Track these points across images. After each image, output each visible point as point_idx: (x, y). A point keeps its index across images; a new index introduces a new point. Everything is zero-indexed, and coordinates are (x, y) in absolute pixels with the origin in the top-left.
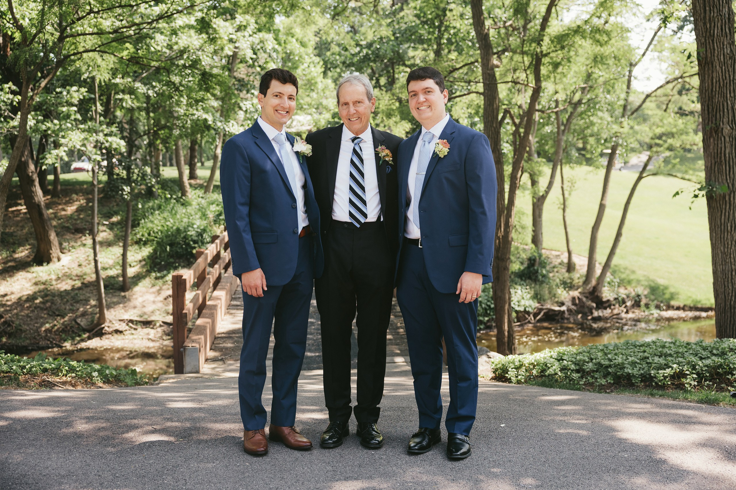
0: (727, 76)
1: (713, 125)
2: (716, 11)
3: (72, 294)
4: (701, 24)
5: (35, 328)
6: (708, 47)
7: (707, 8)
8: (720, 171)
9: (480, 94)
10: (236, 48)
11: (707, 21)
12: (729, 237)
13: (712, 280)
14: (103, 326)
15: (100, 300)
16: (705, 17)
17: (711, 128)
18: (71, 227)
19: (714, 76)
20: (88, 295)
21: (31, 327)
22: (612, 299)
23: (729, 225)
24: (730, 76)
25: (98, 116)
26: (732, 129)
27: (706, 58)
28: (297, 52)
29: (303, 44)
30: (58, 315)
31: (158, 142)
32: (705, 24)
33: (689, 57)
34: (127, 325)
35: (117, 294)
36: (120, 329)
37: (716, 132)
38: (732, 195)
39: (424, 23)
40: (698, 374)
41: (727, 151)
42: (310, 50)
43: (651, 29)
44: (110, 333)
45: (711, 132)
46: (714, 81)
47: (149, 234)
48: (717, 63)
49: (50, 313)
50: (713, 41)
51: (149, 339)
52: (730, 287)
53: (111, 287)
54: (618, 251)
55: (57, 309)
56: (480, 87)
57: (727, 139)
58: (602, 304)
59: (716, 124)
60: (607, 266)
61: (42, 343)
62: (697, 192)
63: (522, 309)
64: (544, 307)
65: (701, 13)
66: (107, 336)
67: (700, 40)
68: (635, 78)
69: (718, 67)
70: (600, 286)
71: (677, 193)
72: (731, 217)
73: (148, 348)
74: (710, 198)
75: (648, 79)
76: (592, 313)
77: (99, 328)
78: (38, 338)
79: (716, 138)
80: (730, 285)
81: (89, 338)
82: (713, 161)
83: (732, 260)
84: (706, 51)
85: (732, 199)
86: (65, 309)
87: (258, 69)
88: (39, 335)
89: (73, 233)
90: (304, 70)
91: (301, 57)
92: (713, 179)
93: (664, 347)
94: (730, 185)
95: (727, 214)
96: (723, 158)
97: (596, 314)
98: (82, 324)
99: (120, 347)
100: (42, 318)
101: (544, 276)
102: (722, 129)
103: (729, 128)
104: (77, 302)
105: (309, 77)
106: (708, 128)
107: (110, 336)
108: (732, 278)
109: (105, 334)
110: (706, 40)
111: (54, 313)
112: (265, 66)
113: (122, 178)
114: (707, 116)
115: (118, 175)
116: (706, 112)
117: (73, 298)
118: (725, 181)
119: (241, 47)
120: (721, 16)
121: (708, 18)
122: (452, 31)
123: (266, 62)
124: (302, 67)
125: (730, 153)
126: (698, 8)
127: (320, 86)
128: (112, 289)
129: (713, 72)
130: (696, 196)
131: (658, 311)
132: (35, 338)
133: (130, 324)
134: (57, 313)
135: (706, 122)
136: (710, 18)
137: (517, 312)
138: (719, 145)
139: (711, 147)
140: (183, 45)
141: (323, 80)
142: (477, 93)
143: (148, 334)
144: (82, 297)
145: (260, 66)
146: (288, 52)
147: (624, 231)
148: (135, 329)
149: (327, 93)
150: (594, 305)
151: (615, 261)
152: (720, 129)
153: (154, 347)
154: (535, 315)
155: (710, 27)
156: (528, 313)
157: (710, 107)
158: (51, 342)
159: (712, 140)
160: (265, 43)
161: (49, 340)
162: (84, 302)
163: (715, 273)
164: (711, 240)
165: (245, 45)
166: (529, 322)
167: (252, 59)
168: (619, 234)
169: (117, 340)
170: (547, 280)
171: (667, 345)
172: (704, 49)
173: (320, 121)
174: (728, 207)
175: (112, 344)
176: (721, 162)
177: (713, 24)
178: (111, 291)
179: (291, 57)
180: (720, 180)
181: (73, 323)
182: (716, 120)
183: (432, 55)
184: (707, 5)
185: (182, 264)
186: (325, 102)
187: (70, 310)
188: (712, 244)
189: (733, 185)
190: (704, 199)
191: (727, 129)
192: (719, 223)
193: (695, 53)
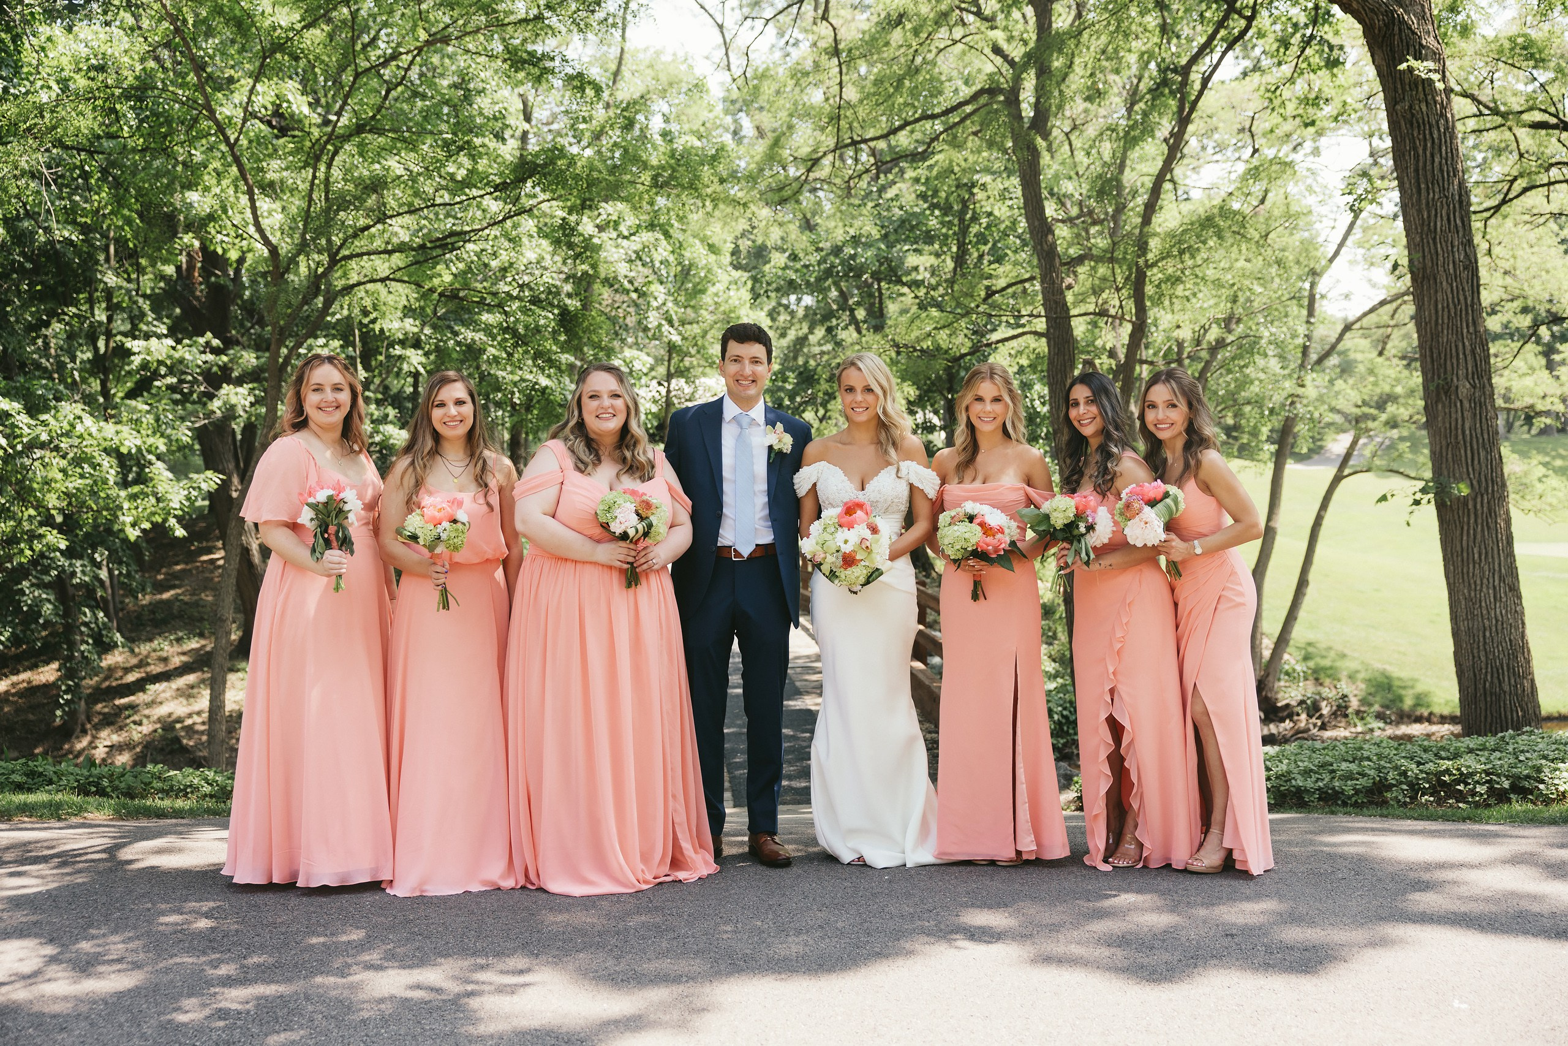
0: (1462, 298)
1: (1441, 382)
2: (1437, 189)
4: (1413, 212)
6: (1427, 250)
7: (1423, 186)
8: (1456, 459)
9: (1042, 335)
11: (1423, 206)
12: (1477, 572)
13: (1452, 649)
16: (1419, 200)
17: (1438, 387)
19: (1440, 298)
22: (1294, 703)
23: (1476, 550)
26: (1474, 387)
27: (1424, 268)
32: (1420, 211)
33: (1395, 266)
37: (1446, 393)
38: (1479, 499)
39: (932, 208)
41: (1467, 425)
45: (1438, 394)
46: (1440, 306)
48: (1442, 277)
50: (1434, 239)
52: (1483, 659)
56: (1041, 325)
57: (1466, 404)
58: (1276, 713)
59: (1446, 379)
60: (1281, 641)
62: (1418, 496)
65: (1412, 195)
68: (1320, 297)
69: (1445, 284)
70: (1271, 678)
71: (1384, 498)
72: (1479, 536)
74: (1441, 507)
79: (1447, 403)
80: (1482, 654)
82: (1444, 444)
83: (1485, 612)
84: (1424, 257)
85: (1479, 506)
92: (1445, 472)
94: (1475, 482)
95: (1472, 532)
96: (1460, 437)
102: (1457, 387)
103: (1468, 386)
106: (1433, 388)
108: (1485, 643)
110: (1423, 240)
114: (1429, 366)
116: (1429, 359)
118: (1465, 476)
121: (1424, 202)
125: (1473, 428)
126: (1407, 185)
129: (1436, 292)
130: (1417, 503)
131: (1382, 725)
135: (1429, 375)
136: (1428, 203)
138: (1453, 416)
139: (1440, 419)
142: (1035, 333)
147: (1312, 575)
152: (1453, 388)
155: (1429, 216)
157: (1435, 349)
159: (1440, 407)
163: (1456, 634)
172: (1420, 254)
174: (1472, 521)
176: (1457, 443)
177: (1434, 212)
179: (693, 272)
180: (1457, 475)
182: (1445, 373)
184: (1422, 180)
188: (1448, 584)
189: (1479, 482)
190: (1432, 508)
191: (1465, 388)
192: (1459, 548)
193: (1404, 261)
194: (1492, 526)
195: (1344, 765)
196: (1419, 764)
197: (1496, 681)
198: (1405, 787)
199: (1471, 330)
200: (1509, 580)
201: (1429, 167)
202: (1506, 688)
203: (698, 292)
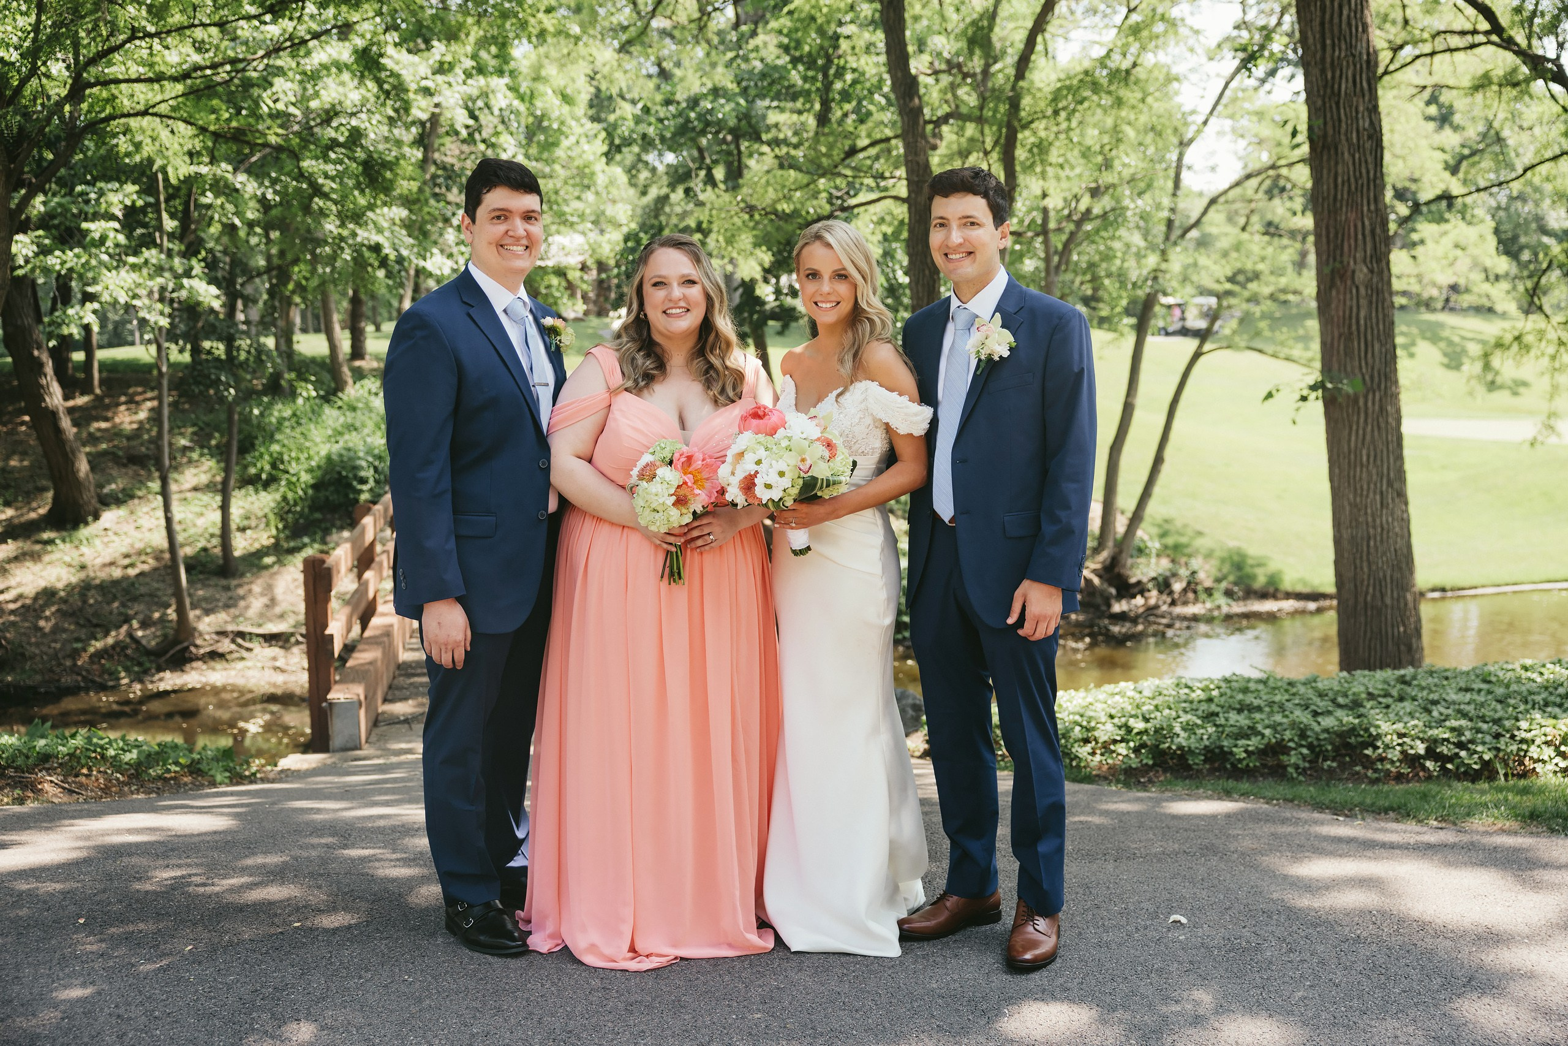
0: (1364, 171)
1: (1338, 265)
2: (1343, 47)
3: (124, 585)
4: (1316, 71)
5: (51, 651)
6: (1329, 115)
7: (1328, 42)
8: (1348, 352)
9: (903, 200)
10: (437, 105)
11: (1328, 65)
12: (1364, 475)
13: (1332, 555)
14: (186, 644)
15: (178, 593)
16: (1323, 59)
17: (1333, 271)
18: (120, 453)
19: (1340, 170)
20: (156, 585)
21: (45, 649)
22: (1145, 580)
23: (1364, 452)
24: (1368, 172)
25: (165, 238)
26: (1372, 271)
27: (1325, 136)
28: (555, 114)
29: (566, 99)
30: (97, 626)
31: (289, 286)
32: (1323, 71)
33: (1294, 133)
34: (233, 641)
35: (211, 583)
36: (220, 650)
37: (1341, 278)
38: (1370, 397)
39: (795, 61)
40: (1310, 747)
41: (1362, 314)
42: (581, 108)
43: (1218, 75)
44: (203, 658)
45: (1332, 279)
46: (1340, 180)
47: (274, 466)
48: (1344, 147)
49: (82, 622)
50: (1338, 104)
51: (276, 668)
52: (1366, 569)
53: (199, 568)
54: (1157, 490)
55: (96, 614)
56: (902, 188)
57: (1363, 291)
58: (1127, 590)
59: (1342, 262)
60: (1136, 518)
61: (67, 680)
62: (1305, 393)
65: (1316, 51)
66: (195, 664)
67: (1314, 103)
68: (1189, 168)
69: (1346, 155)
70: (1124, 555)
71: (1270, 395)
72: (1368, 437)
73: (275, 685)
74: (1331, 403)
75: (1213, 169)
76: (1109, 606)
77: (179, 647)
78: (58, 670)
79: (1342, 289)
80: (1365, 564)
81: (160, 669)
82: (1336, 334)
83: (1370, 519)
84: (1325, 123)
85: (1370, 404)
86: (111, 613)
88: (60, 664)
89: (125, 466)
90: (569, 148)
91: (562, 123)
92: (1336, 366)
93: (1245, 690)
94: (1367, 378)
95: (1361, 432)
96: (1354, 327)
97: (1118, 607)
98: (144, 642)
99: (219, 684)
100: (65, 630)
102: (1354, 272)
103: (1365, 270)
104: (135, 599)
105: (578, 162)
106: (1327, 270)
107: (199, 664)
108: (1368, 553)
109: (191, 660)
110: (1324, 103)
111: (89, 621)
112: (493, 140)
113: (218, 359)
114: (1325, 247)
115: (209, 352)
116: (1324, 239)
117: (126, 591)
118: (1357, 371)
119: (444, 104)
120: (1354, 56)
121: (1328, 60)
122: (849, 77)
123: (497, 134)
124: (565, 143)
125: (1368, 317)
127: (601, 180)
128: (201, 572)
129: (1337, 163)
130: (1304, 399)
131: (1230, 601)
132: (51, 671)
133: (239, 641)
134: (95, 621)
135: (1324, 257)
136: (1332, 62)
138: (1348, 303)
139: (1333, 306)
140: (329, 100)
141: (606, 168)
142: (896, 198)
143: (274, 659)
144: (143, 590)
145: (484, 141)
146: (539, 113)
147: (1168, 453)
148: (249, 650)
149: (614, 192)
150: (1113, 591)
151: (1153, 508)
152: (1349, 273)
153: (285, 684)
155: (1333, 77)
157: (1332, 230)
158: (84, 677)
159: (1334, 293)
160: (491, 96)
161: (78, 674)
162: (147, 599)
163: (1337, 542)
164: (1331, 480)
165: (452, 101)
167: (467, 127)
168: (1158, 460)
169: (213, 669)
171: (1252, 686)
172: (1321, 121)
173: (600, 246)
174: (1362, 420)
175: (204, 680)
176: (1351, 334)
177: (1338, 73)
178: (201, 577)
179: (545, 124)
180: (1349, 369)
181: (128, 640)
182: (1342, 255)
183: (811, 121)
184: (1328, 35)
185: (338, 523)
186: (610, 211)
187: (121, 614)
188: (1333, 488)
189: (1372, 377)
190: (1319, 407)
191: (1362, 273)
192: (1346, 450)
193: (1303, 128)
194: (1383, 425)
195: (1233, 716)
196: (1315, 714)
197: (1378, 594)
198: (1305, 751)
199: (1372, 207)
200: (1396, 485)
201: (1336, 20)
202: (1388, 601)
203: (550, 145)
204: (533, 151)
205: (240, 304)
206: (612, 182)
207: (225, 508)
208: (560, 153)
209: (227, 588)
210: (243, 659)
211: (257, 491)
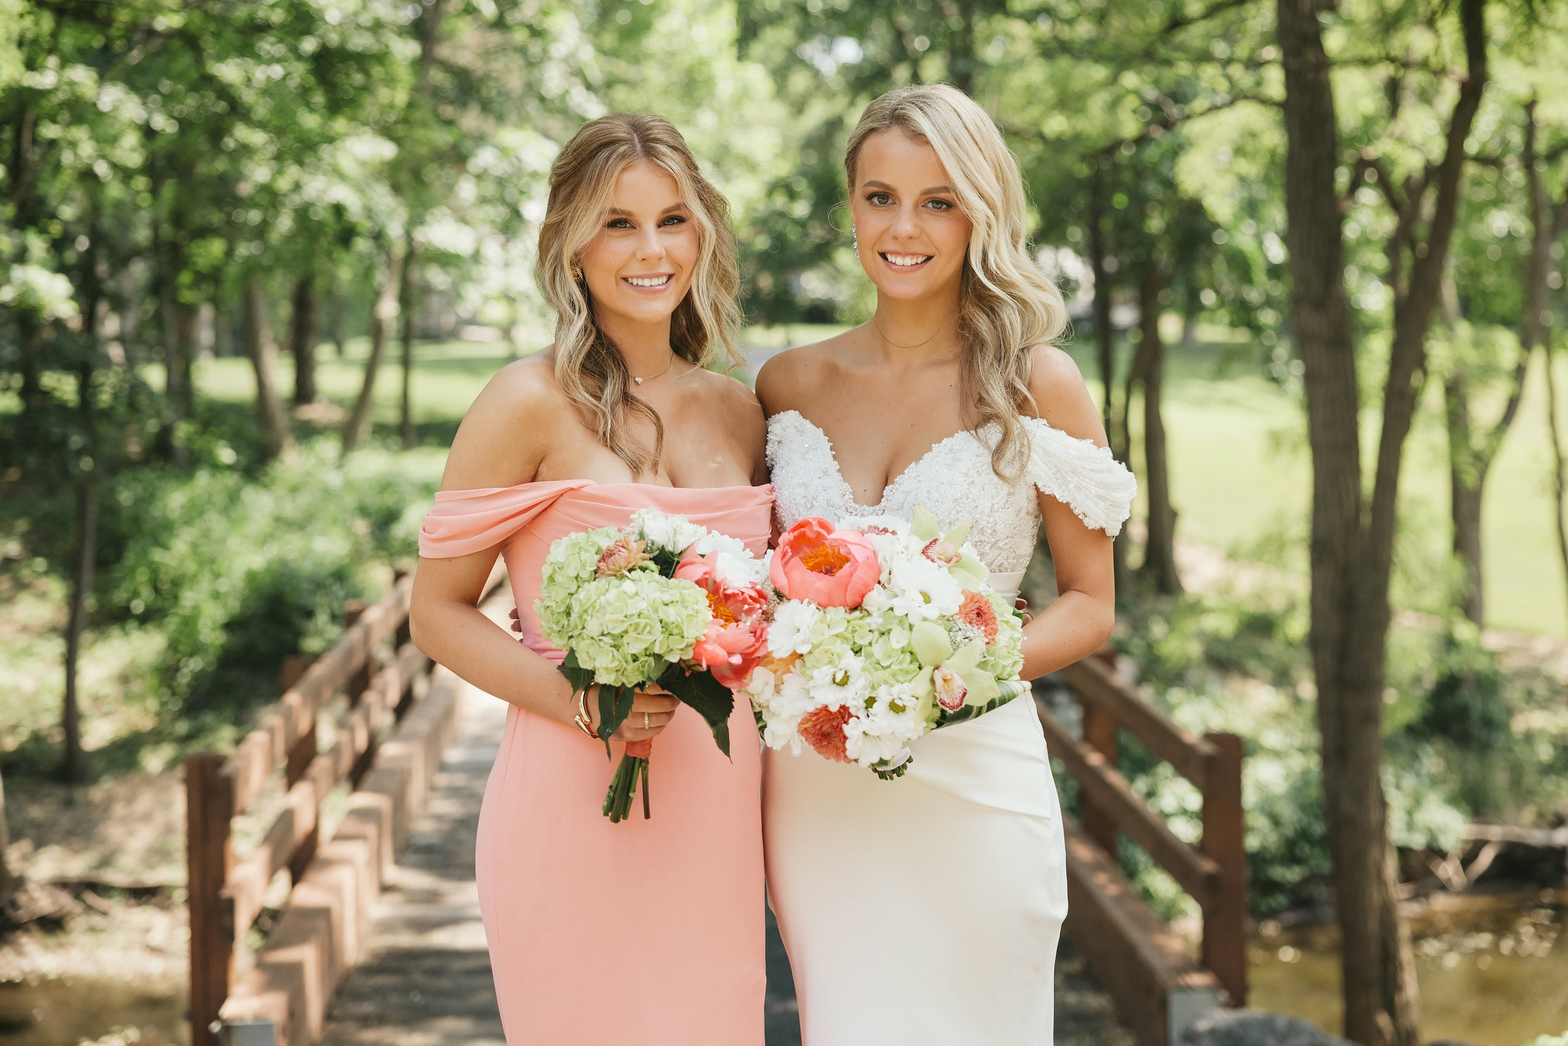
9: (1275, 104)
31: (185, 277)
34: (77, 896)
35: (43, 793)
36: (54, 915)
47: (156, 589)
51: (149, 948)
53: (23, 768)
63: (1418, 841)
64: (1496, 832)
73: (147, 978)
87: (520, 36)
90: (670, 35)
99: (53, 974)
101: (1489, 723)
105: (686, 60)
113: (65, 406)
115: (51, 394)
123: (545, 13)
124: (663, 27)
127: (726, 88)
128: (27, 778)
133: (91, 898)
137: (1404, 852)
141: (736, 68)
143: (146, 928)
148: (104, 914)
149: (750, 110)
153: (165, 976)
154: (1468, 859)
156: (1442, 855)
166: (1443, 887)
170: (1500, 740)
178: (28, 786)
186: (741, 142)
203: (637, 29)
204: (609, 39)
205: (103, 307)
206: (744, 95)
207: (70, 662)
208: (654, 42)
209: (69, 803)
210: (92, 930)
211: (126, 634)
